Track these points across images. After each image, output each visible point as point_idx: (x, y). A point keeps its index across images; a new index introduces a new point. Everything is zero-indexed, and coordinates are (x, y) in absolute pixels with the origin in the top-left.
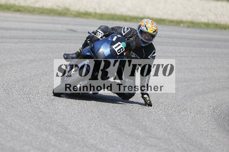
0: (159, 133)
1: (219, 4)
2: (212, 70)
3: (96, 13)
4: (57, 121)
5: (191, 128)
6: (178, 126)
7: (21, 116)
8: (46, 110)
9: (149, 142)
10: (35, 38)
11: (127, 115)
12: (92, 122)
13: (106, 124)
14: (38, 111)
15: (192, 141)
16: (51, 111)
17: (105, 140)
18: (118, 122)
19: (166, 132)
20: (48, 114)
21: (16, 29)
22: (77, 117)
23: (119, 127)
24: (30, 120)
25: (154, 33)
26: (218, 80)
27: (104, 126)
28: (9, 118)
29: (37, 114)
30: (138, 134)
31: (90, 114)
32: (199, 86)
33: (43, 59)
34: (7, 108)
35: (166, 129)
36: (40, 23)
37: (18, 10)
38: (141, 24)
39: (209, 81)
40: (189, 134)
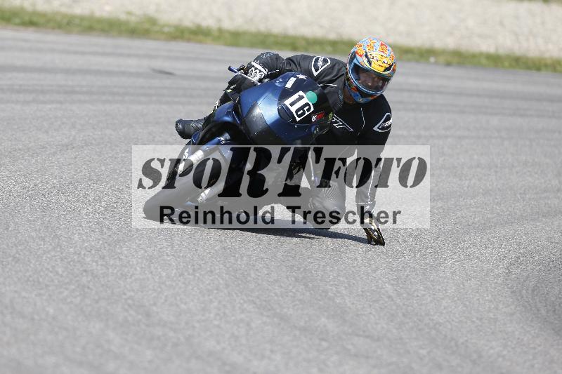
0: (376, 324)
1: (525, 6)
2: (507, 170)
3: (220, 30)
4: (125, 294)
5: (455, 314)
6: (423, 308)
7: (39, 282)
8: (99, 268)
9: (350, 347)
10: (72, 92)
11: (297, 280)
12: (211, 297)
13: (245, 302)
14: (78, 269)
15: (457, 345)
16: (110, 270)
17: (243, 341)
18: (276, 298)
19: (392, 321)
20: (104, 277)
21: (24, 69)
22: (174, 284)
23: (278, 311)
24: (60, 293)
25: (386, 73)
26: (520, 194)
27: (240, 308)
28: (8, 288)
29: (77, 278)
30: (325, 326)
31: (206, 277)
32: (474, 209)
33: (91, 144)
34: (4, 263)
35: (393, 315)
36: (83, 53)
37: (32, 21)
38: (356, 50)
39: (498, 197)
40: (450, 327)
